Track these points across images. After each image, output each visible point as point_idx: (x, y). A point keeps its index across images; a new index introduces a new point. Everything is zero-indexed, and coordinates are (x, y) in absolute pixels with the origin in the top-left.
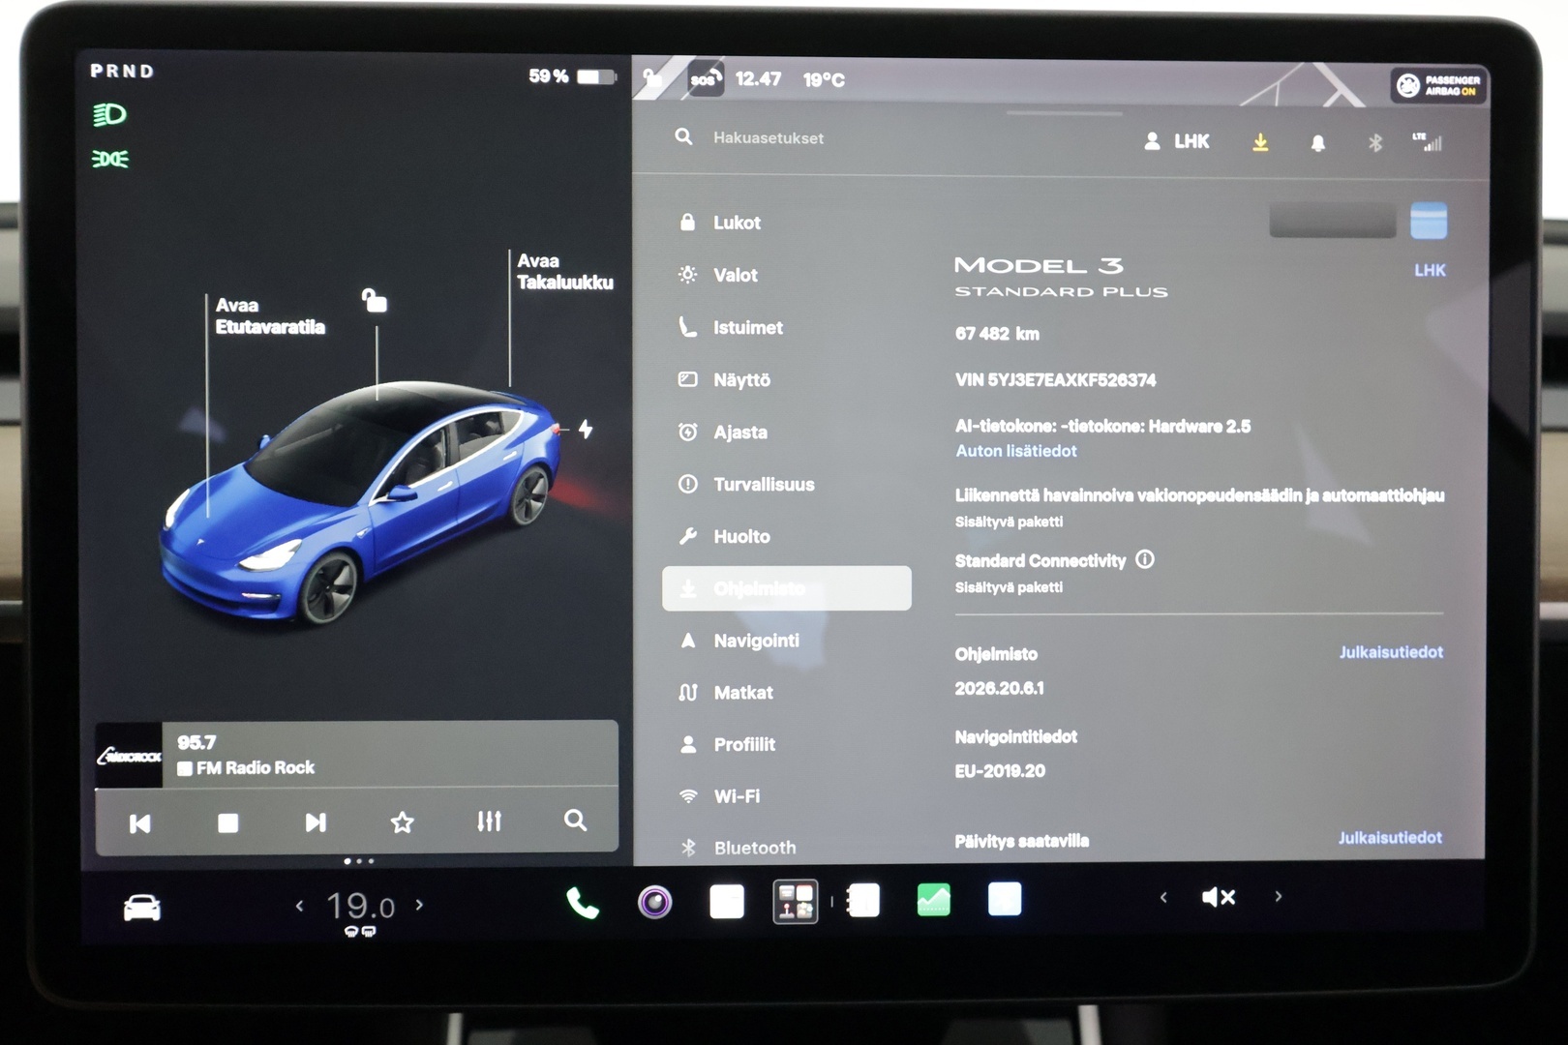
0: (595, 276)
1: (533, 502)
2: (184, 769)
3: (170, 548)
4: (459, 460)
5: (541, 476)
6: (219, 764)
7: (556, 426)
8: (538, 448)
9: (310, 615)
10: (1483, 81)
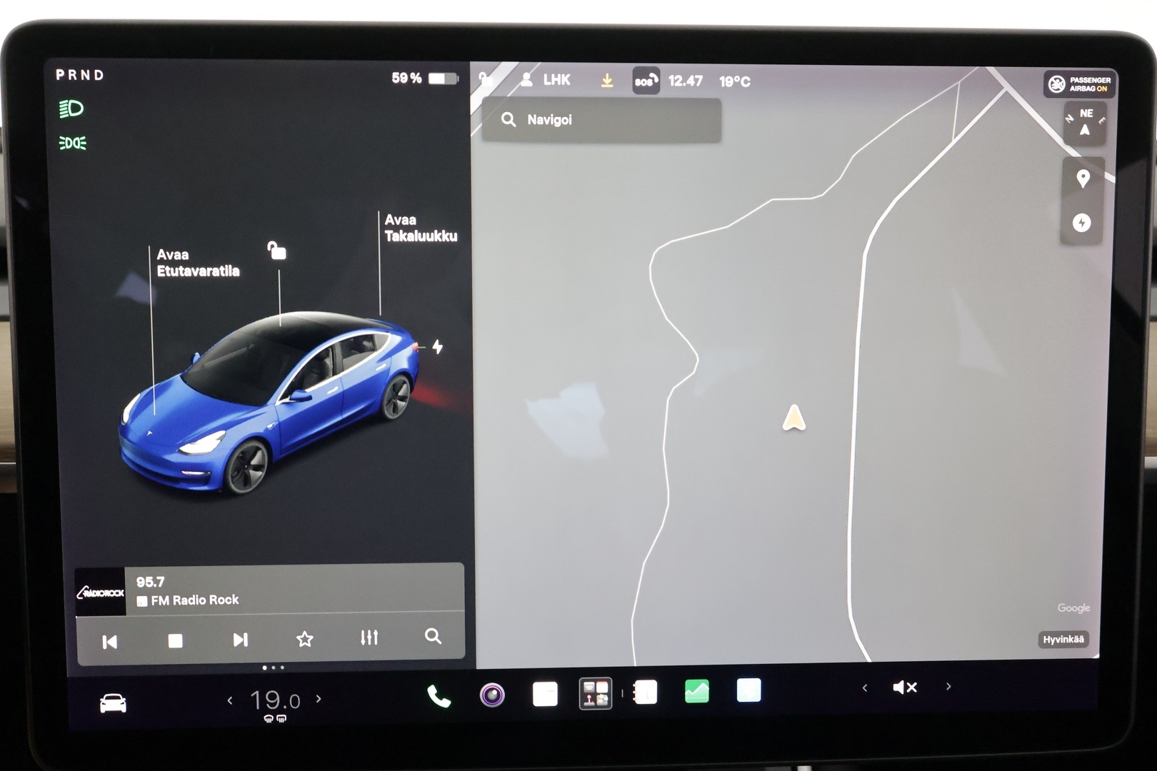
0: (444, 231)
1: (398, 401)
2: (142, 601)
3: (126, 437)
4: (343, 370)
5: (405, 382)
6: (167, 598)
7: (416, 345)
8: (402, 361)
9: (233, 487)
10: (1113, 81)
